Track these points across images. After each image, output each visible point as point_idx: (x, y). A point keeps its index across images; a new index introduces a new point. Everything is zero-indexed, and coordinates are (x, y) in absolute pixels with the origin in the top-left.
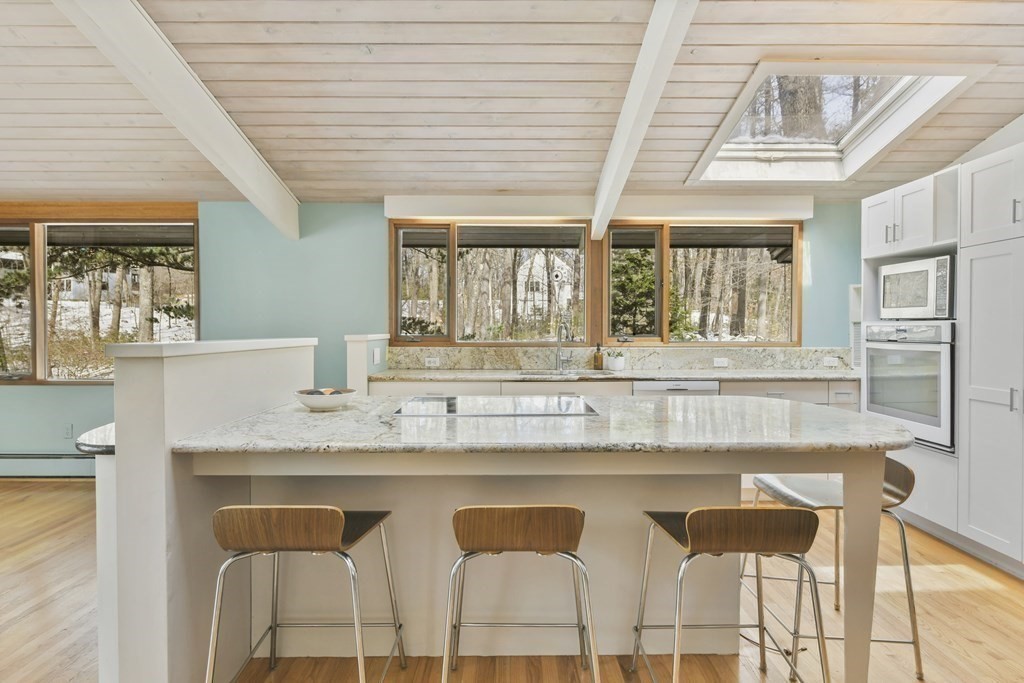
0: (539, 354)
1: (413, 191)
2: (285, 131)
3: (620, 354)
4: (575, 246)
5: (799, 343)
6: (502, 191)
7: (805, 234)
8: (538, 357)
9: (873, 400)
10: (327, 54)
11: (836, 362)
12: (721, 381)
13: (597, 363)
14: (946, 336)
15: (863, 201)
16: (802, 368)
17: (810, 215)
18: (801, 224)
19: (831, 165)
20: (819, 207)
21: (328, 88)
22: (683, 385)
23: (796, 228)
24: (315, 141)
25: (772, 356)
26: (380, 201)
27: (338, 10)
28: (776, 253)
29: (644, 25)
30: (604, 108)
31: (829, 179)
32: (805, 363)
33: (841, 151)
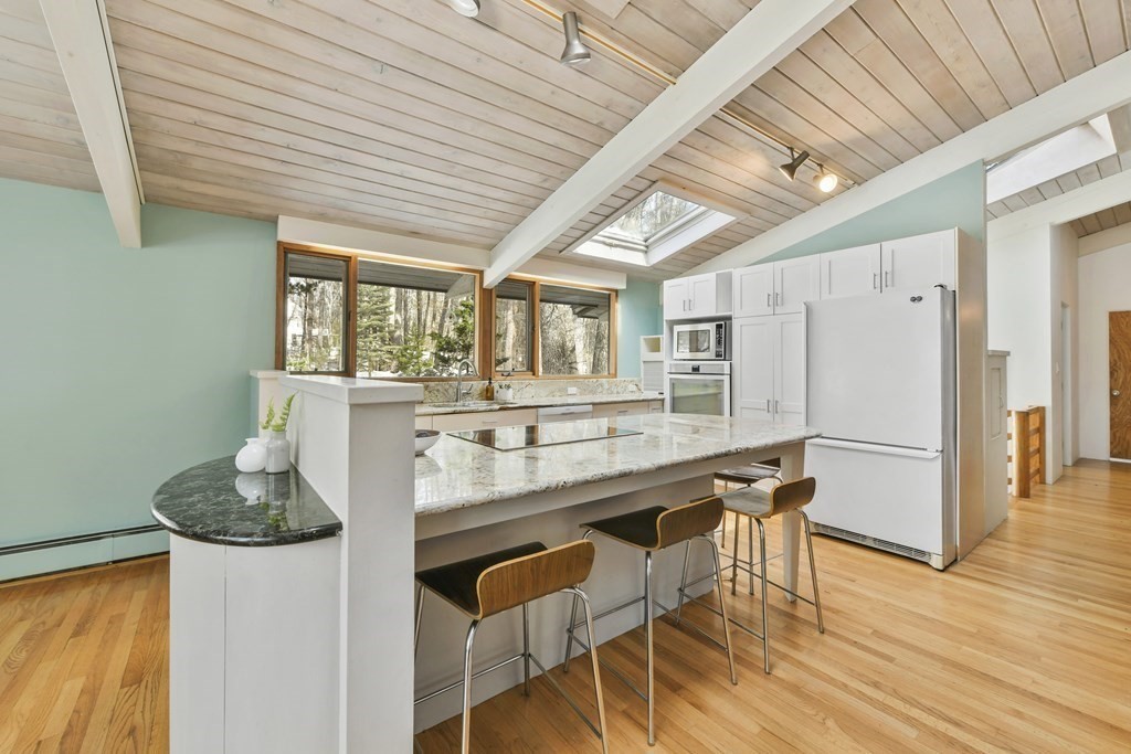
0: (439, 387)
1: (322, 217)
2: (195, 115)
3: (509, 387)
4: (446, 291)
5: (615, 376)
6: (414, 234)
7: (619, 299)
8: (438, 390)
9: (673, 410)
10: (330, 55)
11: (635, 388)
12: (594, 404)
13: (488, 395)
14: (727, 371)
15: (665, 282)
16: (618, 393)
17: (624, 287)
18: (616, 291)
19: (641, 255)
20: (629, 281)
21: (302, 89)
22: (573, 409)
23: (613, 294)
24: (234, 138)
25: (602, 385)
26: (274, 221)
27: (378, 20)
28: (577, 310)
29: (612, 134)
30: (546, 185)
31: (638, 263)
32: (620, 389)
33: (647, 247)
